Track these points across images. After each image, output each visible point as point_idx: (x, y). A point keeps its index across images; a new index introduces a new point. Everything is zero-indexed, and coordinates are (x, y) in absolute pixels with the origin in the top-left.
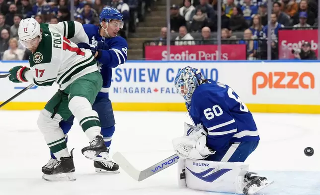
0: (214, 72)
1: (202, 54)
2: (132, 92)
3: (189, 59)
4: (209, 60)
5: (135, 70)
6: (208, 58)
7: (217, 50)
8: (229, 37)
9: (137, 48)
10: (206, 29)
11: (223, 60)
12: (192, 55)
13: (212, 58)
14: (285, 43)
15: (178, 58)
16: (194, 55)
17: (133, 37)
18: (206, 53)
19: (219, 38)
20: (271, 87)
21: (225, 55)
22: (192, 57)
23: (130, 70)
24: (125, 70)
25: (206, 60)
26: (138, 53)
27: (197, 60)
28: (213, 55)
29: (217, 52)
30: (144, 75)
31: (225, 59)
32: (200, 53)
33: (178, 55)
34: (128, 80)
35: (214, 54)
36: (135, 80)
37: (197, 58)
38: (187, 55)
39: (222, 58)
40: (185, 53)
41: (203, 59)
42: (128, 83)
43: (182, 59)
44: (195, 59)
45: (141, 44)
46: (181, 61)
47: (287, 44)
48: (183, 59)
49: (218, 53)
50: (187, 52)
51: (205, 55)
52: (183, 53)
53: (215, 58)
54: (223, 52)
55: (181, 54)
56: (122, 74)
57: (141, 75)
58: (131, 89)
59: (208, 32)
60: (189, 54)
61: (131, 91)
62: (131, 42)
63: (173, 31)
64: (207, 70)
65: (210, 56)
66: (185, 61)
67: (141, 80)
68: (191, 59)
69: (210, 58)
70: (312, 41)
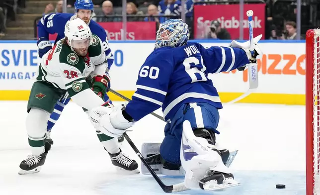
0: (119, 55)
2: (22, 78)
4: (113, 40)
5: (25, 52)
6: (112, 38)
7: (122, 28)
8: (135, 13)
9: (27, 26)
10: (108, 3)
11: (130, 40)
13: (117, 37)
14: (201, 21)
17: (23, 13)
18: (109, 32)
19: (124, 15)
20: (264, 72)
21: (132, 34)
23: (20, 52)
24: (13, 52)
26: (29, 32)
28: (117, 34)
29: (122, 30)
30: (36, 57)
31: (131, 39)
34: (17, 63)
35: (119, 33)
36: (25, 64)
39: (128, 37)
42: (17, 67)
45: (32, 22)
47: (203, 21)
49: (123, 32)
53: (120, 38)
54: (129, 30)
56: (10, 56)
57: (32, 58)
58: (20, 74)
59: (110, 7)
61: (20, 77)
62: (21, 18)
63: (69, 6)
65: (113, 35)
67: (32, 64)
69: (114, 38)
70: (233, 18)
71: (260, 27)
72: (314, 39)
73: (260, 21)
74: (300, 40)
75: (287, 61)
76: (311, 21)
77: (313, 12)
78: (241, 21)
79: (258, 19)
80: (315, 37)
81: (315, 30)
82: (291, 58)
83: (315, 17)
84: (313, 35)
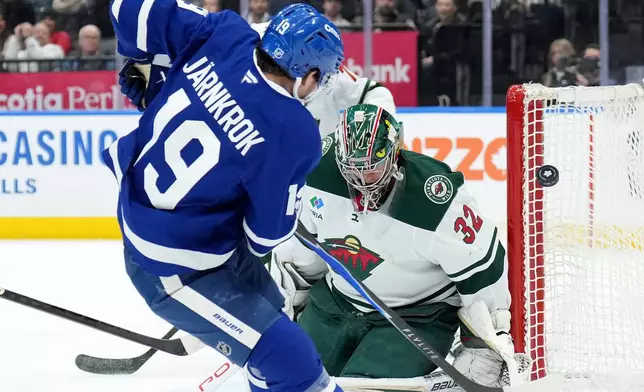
1: (77, 95)
3: (44, 107)
4: (95, 109)
6: (93, 105)
7: (112, 83)
10: (91, 30)
12: (51, 97)
13: (104, 103)
15: (16, 103)
16: (58, 98)
18: (88, 92)
22: (53, 103)
25: (89, 108)
27: (66, 111)
28: (104, 96)
29: (114, 89)
32: (71, 90)
33: (16, 97)
35: (109, 95)
37: (66, 104)
38: (39, 98)
40: (35, 93)
41: (80, 106)
43: (26, 107)
44: (59, 106)
46: (25, 112)
48: (30, 108)
49: (115, 93)
50: (39, 89)
51: (84, 97)
52: (30, 92)
53: (110, 104)
55: (23, 93)
60: (45, 94)
64: (90, 134)
65: (96, 100)
66: (35, 113)
68: (50, 108)
69: (98, 105)
70: (351, 62)
71: (407, 79)
72: (523, 105)
73: (406, 67)
74: (491, 108)
75: (464, 152)
76: (513, 67)
77: (518, 49)
78: (367, 68)
79: (404, 63)
80: (526, 102)
81: (525, 85)
82: (472, 145)
83: (522, 60)
84: (521, 96)
